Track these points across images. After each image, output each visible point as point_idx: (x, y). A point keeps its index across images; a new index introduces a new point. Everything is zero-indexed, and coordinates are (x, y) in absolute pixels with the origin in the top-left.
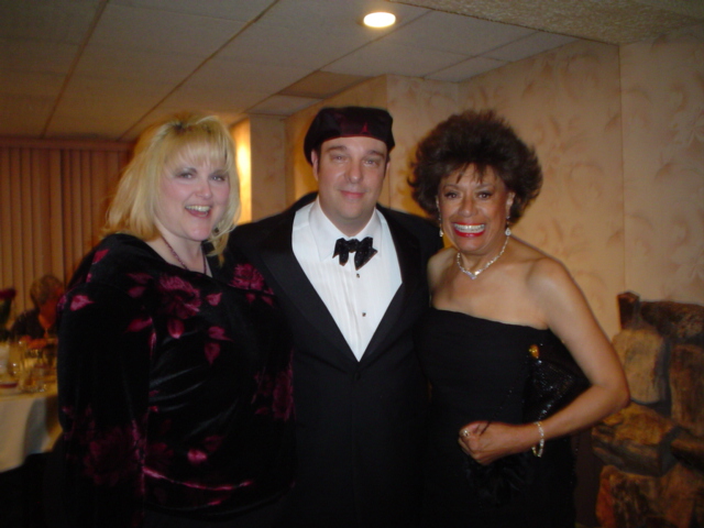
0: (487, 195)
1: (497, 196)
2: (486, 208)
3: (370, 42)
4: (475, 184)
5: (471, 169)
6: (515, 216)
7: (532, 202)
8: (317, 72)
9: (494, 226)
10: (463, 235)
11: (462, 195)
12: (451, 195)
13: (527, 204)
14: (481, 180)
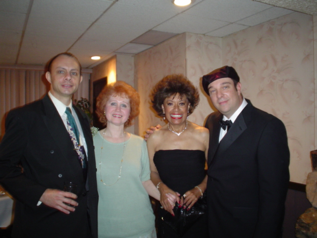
0: (182, 104)
1: (186, 104)
2: (182, 109)
3: (178, 14)
4: (179, 100)
5: (178, 95)
6: (190, 112)
7: (196, 107)
8: (150, 31)
9: (184, 115)
10: (174, 118)
11: (174, 104)
12: (170, 104)
13: (194, 108)
14: (181, 99)
